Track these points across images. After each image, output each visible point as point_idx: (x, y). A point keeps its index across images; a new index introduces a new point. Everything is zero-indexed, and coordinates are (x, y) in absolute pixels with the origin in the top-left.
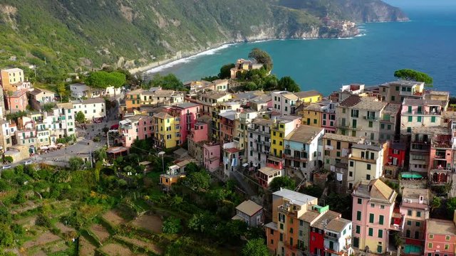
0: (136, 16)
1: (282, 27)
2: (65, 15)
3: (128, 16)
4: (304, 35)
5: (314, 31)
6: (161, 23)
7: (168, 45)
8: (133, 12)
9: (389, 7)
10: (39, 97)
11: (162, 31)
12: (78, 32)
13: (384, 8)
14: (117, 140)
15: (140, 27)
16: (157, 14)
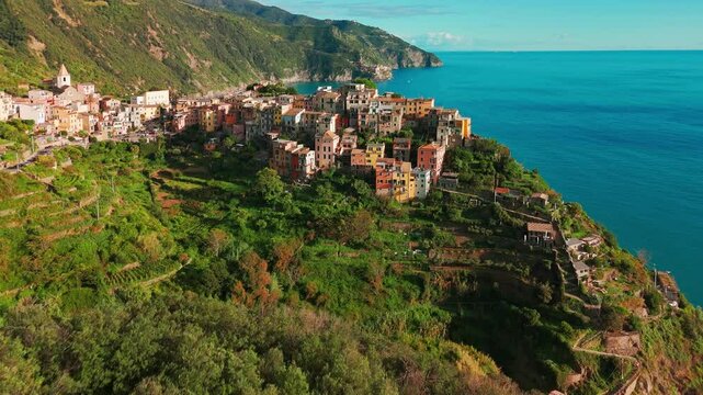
0: (166, 56)
1: (315, 70)
2: (94, 52)
3: (159, 56)
4: (338, 78)
5: (347, 74)
6: (193, 64)
7: (199, 85)
8: (163, 52)
9: (424, 53)
10: (108, 103)
11: (192, 71)
12: (107, 69)
13: (418, 54)
14: (172, 128)
15: (172, 67)
16: (188, 54)
